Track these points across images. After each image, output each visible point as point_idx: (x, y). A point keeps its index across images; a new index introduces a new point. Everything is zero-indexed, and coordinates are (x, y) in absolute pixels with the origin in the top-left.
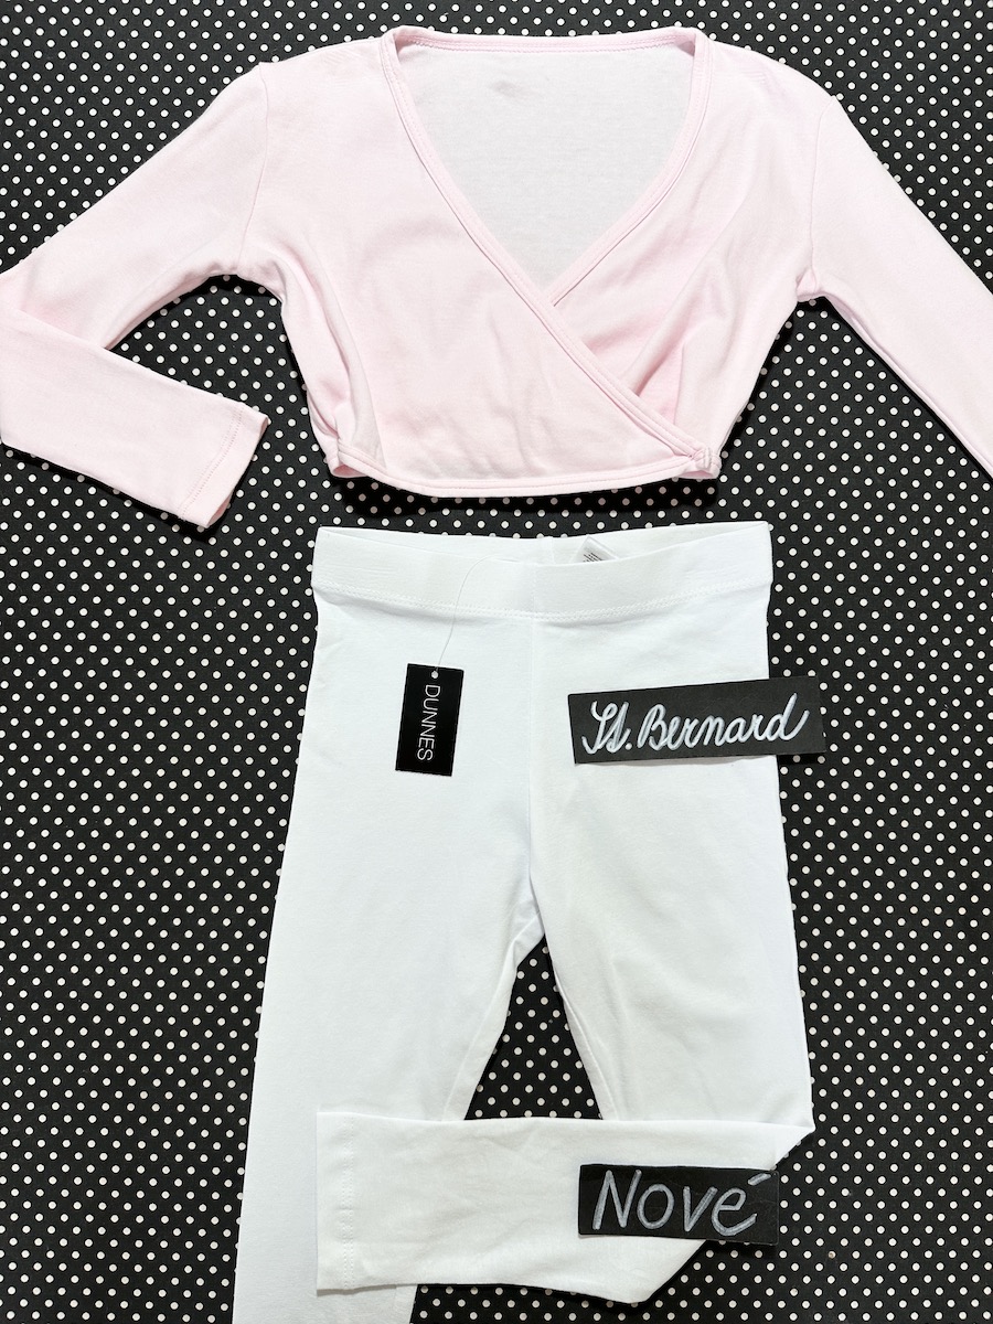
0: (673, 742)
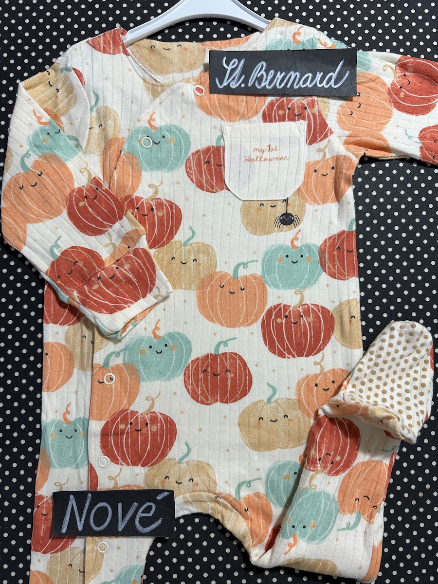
0: (269, 85)
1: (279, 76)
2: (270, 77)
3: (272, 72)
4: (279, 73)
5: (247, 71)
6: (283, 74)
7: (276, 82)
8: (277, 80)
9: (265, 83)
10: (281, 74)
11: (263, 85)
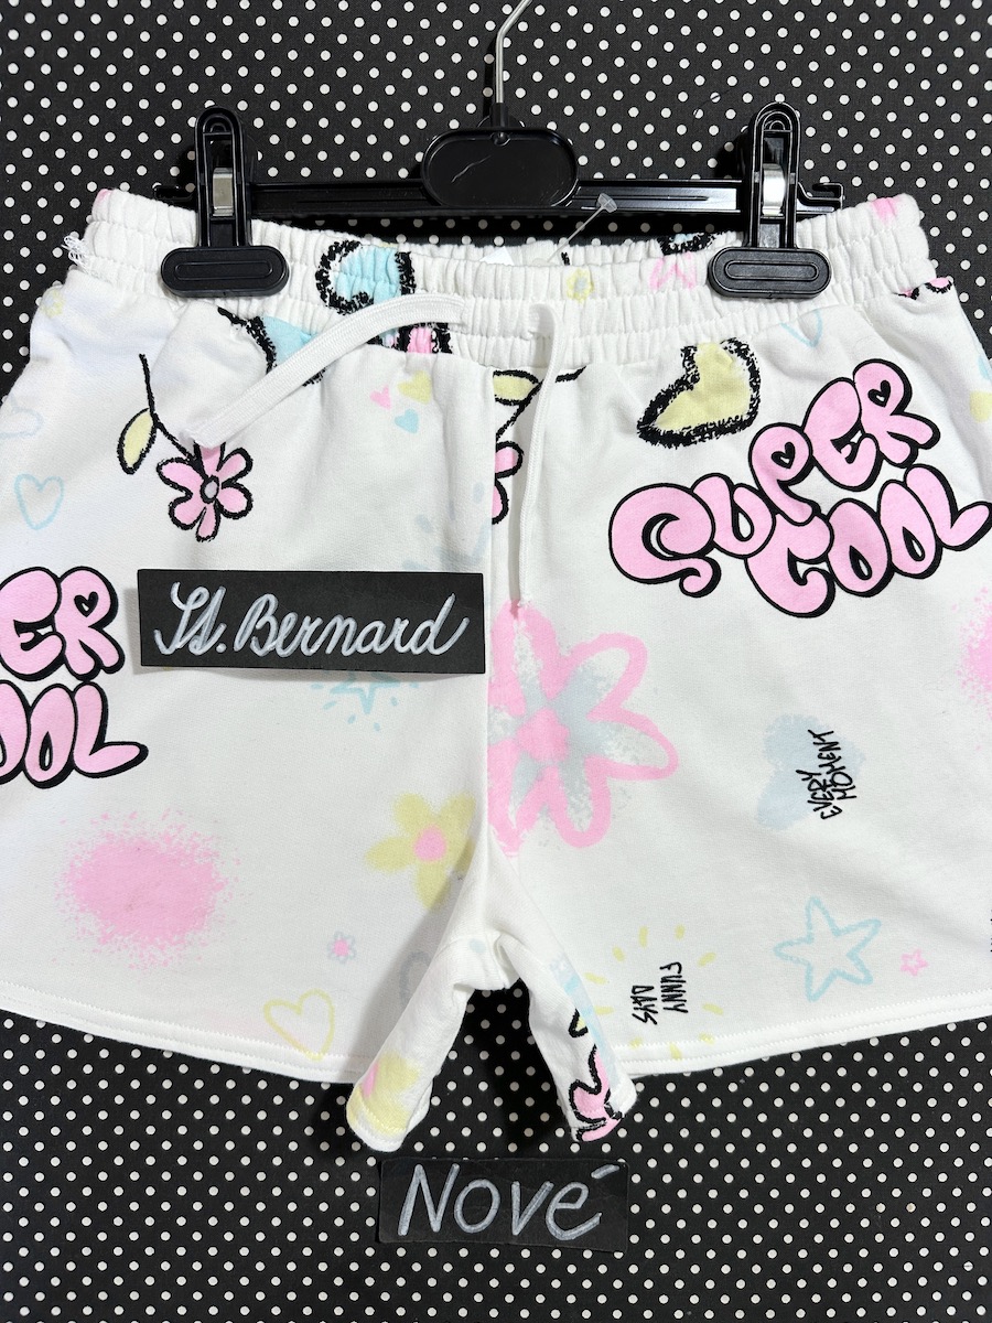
0: (285, 646)
1: (308, 627)
2: (286, 629)
3: (291, 618)
4: (307, 619)
5: (231, 616)
6: (318, 622)
7: (301, 639)
8: (303, 636)
9: (274, 643)
10: (312, 622)
11: (269, 646)
